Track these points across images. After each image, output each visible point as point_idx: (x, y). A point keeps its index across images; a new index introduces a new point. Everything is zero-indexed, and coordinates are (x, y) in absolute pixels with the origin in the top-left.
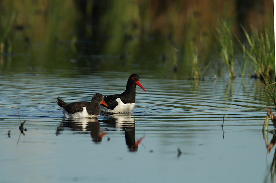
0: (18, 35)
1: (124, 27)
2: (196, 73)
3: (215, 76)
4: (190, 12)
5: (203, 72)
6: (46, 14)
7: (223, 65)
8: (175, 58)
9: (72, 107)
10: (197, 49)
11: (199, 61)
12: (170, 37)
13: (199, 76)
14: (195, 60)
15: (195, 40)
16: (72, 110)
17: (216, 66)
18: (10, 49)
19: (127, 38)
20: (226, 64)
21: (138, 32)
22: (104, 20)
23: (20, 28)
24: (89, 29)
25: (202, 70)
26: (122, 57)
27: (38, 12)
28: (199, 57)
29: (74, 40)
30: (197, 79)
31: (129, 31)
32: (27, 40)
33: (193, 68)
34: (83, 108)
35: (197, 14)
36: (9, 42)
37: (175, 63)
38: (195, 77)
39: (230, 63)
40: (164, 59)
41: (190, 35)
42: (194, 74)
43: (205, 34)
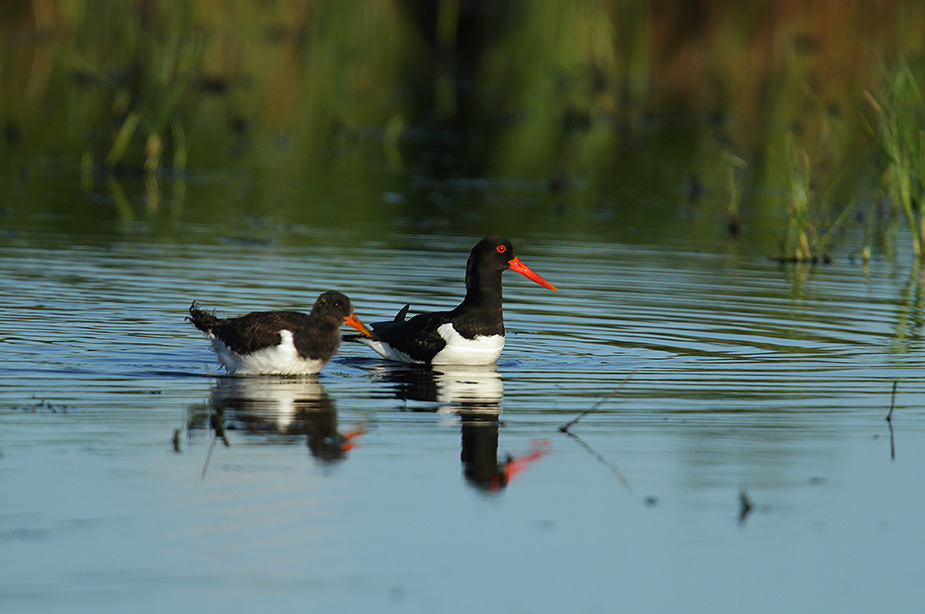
0: (210, 109)
1: (562, 84)
2: (804, 239)
3: (867, 253)
4: (784, 37)
5: (826, 239)
6: (300, 40)
7: (893, 215)
8: (734, 190)
9: (242, 331)
10: (807, 160)
11: (815, 202)
12: (717, 118)
13: (812, 249)
14: (801, 197)
15: (798, 128)
16: (246, 340)
17: (871, 218)
18: (180, 158)
19: (574, 122)
20: (904, 211)
21: (608, 102)
22: (496, 61)
23: (214, 86)
24: (445, 91)
25: (823, 231)
26: (556, 187)
27: (276, 35)
28: (813, 186)
29: (396, 128)
30: (805, 261)
31: (579, 99)
32: (239, 126)
33: (794, 222)
34: (282, 335)
35: (807, 43)
36: (179, 132)
37: (733, 208)
38: (799, 254)
39: (915, 206)
40: (696, 192)
41: (785, 112)
42: (797, 245)
43: (834, 110)
